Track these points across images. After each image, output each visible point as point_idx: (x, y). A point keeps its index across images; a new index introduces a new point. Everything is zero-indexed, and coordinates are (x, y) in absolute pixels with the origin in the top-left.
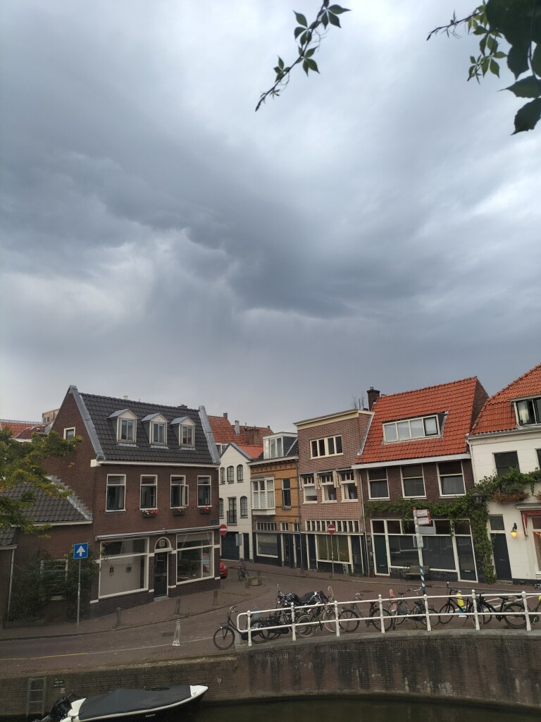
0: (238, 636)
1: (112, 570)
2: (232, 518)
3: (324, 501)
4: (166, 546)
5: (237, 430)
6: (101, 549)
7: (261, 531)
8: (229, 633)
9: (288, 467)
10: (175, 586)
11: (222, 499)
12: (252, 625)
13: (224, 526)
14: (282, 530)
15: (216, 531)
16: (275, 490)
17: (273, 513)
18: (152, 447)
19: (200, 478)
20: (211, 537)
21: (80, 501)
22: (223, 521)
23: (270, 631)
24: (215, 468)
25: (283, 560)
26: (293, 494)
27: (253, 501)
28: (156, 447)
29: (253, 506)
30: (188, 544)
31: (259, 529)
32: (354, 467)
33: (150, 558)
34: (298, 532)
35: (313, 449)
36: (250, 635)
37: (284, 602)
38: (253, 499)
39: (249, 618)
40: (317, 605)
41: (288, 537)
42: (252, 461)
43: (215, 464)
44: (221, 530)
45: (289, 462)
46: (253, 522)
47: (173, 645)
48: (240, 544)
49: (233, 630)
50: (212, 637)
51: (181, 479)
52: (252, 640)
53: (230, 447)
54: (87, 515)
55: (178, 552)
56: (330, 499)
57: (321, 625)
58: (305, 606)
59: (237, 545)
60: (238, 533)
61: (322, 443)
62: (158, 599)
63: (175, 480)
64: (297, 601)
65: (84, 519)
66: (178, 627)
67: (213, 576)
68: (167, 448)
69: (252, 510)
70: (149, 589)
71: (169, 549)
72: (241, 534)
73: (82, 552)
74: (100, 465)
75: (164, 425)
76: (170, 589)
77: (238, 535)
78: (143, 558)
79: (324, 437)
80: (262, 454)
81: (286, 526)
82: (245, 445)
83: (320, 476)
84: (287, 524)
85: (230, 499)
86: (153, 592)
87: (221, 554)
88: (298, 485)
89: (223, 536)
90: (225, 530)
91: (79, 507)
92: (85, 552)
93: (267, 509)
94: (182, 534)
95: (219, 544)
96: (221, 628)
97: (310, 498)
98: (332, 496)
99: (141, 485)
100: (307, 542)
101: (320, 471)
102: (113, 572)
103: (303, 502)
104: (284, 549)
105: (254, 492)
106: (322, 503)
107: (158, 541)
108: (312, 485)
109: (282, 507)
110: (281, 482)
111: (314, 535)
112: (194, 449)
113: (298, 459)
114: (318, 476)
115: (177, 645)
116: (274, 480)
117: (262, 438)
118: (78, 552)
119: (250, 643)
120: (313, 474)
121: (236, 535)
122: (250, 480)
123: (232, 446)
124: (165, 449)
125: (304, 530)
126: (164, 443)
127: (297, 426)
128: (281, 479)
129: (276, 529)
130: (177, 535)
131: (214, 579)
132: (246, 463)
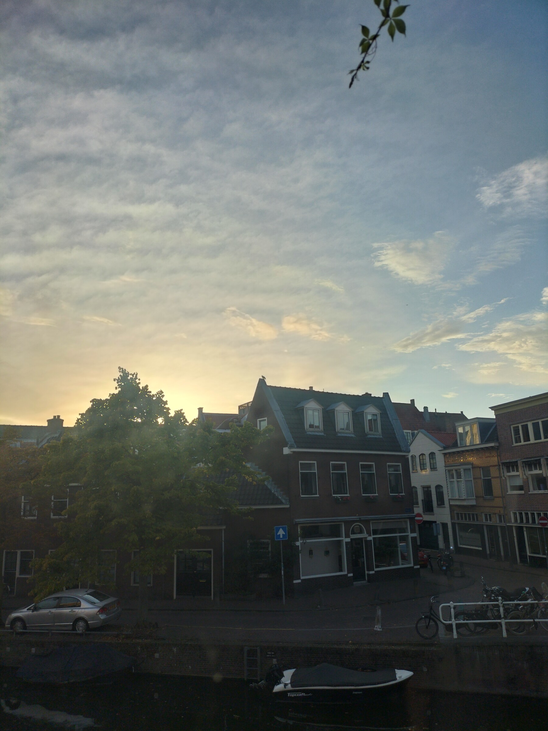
0: (441, 627)
1: (311, 552)
2: (428, 508)
3: (532, 492)
4: (361, 532)
5: (427, 418)
6: (300, 532)
7: (460, 521)
8: (432, 623)
9: (488, 454)
10: (373, 572)
11: (415, 487)
12: (456, 617)
13: (419, 515)
14: (484, 521)
15: (412, 519)
16: (474, 479)
17: (474, 503)
18: (339, 435)
19: (390, 466)
20: (407, 525)
21: (276, 486)
22: (418, 509)
23: (476, 625)
24: (404, 456)
25: (488, 552)
26: (496, 484)
27: (449, 490)
28: (343, 435)
29: (450, 495)
30: (384, 531)
31: (458, 519)
33: (347, 543)
34: (503, 524)
35: (515, 435)
36: (454, 627)
37: (491, 596)
38: (449, 487)
39: (452, 610)
40: (529, 601)
41: (492, 529)
42: (445, 448)
43: (404, 452)
44: (417, 518)
45: (487, 449)
46: (451, 512)
47: (375, 629)
48: (438, 534)
49: (436, 620)
50: (415, 626)
51: (371, 466)
52: (457, 632)
53: (420, 434)
54: (284, 499)
55: (374, 538)
56: (540, 489)
57: (535, 623)
58: (516, 602)
59: (435, 534)
60: (435, 522)
61: (525, 428)
62: (357, 583)
63: (364, 467)
64: (506, 597)
65: (281, 503)
66: (379, 612)
67: (412, 565)
68: (353, 436)
69: (449, 499)
70: (348, 573)
71: (364, 535)
72: (439, 524)
73: (283, 534)
74: (292, 453)
75: (348, 413)
76: (368, 575)
77: (436, 525)
78: (340, 542)
79: (527, 421)
80: (457, 441)
81: (489, 517)
82: (436, 432)
83: (525, 464)
84: (490, 515)
85: (423, 487)
86: (352, 576)
87: (419, 543)
88: (500, 473)
89: (419, 525)
90: (421, 518)
91: (277, 492)
92: (284, 534)
93: (466, 498)
94: (377, 521)
95: (416, 533)
96: (423, 617)
97: (514, 488)
98: (541, 486)
99: (331, 472)
100: (515, 535)
101: (524, 459)
102: (312, 554)
103: (507, 492)
104: (488, 541)
105: (450, 481)
106: (529, 493)
107: (352, 527)
108: (518, 473)
109: (483, 497)
110: (480, 471)
111: (522, 527)
112: (381, 437)
113: (498, 446)
114: (523, 464)
115: (379, 630)
116: (471, 469)
117: (455, 425)
118: (278, 534)
119: (455, 635)
120: (517, 462)
121: (434, 524)
122: (444, 468)
123: (422, 433)
124: (352, 437)
125: (510, 522)
126: (350, 431)
127: (494, 411)
128: (480, 467)
129: (477, 520)
130: (371, 522)
131: (413, 567)
132: (438, 450)
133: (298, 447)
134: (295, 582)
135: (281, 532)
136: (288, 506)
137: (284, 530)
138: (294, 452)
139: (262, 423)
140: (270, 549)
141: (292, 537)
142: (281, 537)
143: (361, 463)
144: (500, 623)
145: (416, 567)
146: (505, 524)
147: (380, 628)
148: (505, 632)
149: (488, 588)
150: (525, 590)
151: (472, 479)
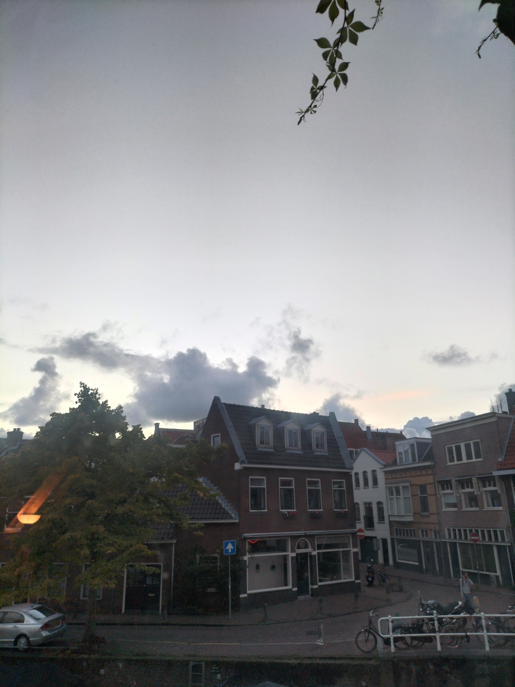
0: (380, 641)
1: (258, 567)
2: (370, 524)
3: (464, 509)
4: (306, 547)
5: (370, 437)
6: (247, 547)
7: (398, 537)
8: (371, 637)
9: (424, 473)
10: (315, 587)
11: (358, 504)
12: (394, 630)
13: (361, 531)
14: (421, 536)
15: (354, 534)
16: (412, 496)
17: (411, 519)
18: (288, 451)
19: (335, 483)
20: (349, 540)
21: (227, 500)
22: (360, 525)
23: (413, 638)
24: (348, 473)
25: (424, 567)
26: (431, 501)
27: (389, 506)
28: (292, 451)
29: (390, 511)
30: (328, 546)
31: (397, 534)
32: (496, 473)
33: (292, 558)
34: (438, 540)
35: (449, 455)
36: (392, 641)
37: (426, 610)
38: (389, 504)
39: (390, 623)
40: (462, 615)
41: (428, 544)
42: (385, 466)
43: (348, 469)
44: (359, 534)
45: (424, 468)
46: (390, 528)
47: (317, 643)
48: (379, 549)
49: (375, 633)
50: (355, 639)
51: (316, 483)
52: (395, 646)
53: (363, 452)
54: (234, 514)
55: (318, 553)
56: (471, 506)
57: (467, 637)
58: (449, 616)
59: (375, 549)
60: (376, 537)
61: (458, 449)
62: (301, 598)
63: (310, 483)
64: (441, 610)
65: (231, 518)
66: (322, 627)
67: (353, 579)
68: (301, 452)
69: (389, 516)
70: (293, 587)
71: (309, 550)
72: (379, 539)
73: (231, 549)
74: (243, 469)
75: (297, 430)
76: (312, 589)
77: (376, 540)
78: (285, 558)
79: (460, 442)
80: (396, 460)
81: (425, 532)
82: (378, 450)
83: (458, 482)
84: (426, 531)
85: (365, 504)
86: (296, 591)
87: (360, 558)
88: (435, 491)
89: (361, 540)
90: (362, 534)
91: (227, 506)
92: (233, 548)
93: (404, 514)
94: (320, 536)
95: (357, 548)
96: (363, 630)
97: (449, 505)
98: (473, 503)
99: (280, 487)
100: (449, 550)
101: (458, 477)
102: (259, 568)
103: (442, 509)
104: (425, 556)
105: (390, 498)
106: (462, 510)
107: (298, 541)
108: (451, 491)
109: (420, 514)
110: (417, 488)
111: (455, 543)
112: (327, 454)
113: (433, 465)
114: (456, 482)
115: (320, 644)
116: (409, 486)
117: (395, 444)
118: (227, 548)
119: (393, 649)
120: (451, 480)
121: (374, 540)
122: (384, 486)
123: (365, 451)
124: (300, 454)
125: (445, 538)
126: (298, 448)
127: (430, 432)
128: (417, 485)
129: (415, 536)
130: (316, 537)
131: (354, 582)
132: (380, 468)
133: (249, 463)
134: (242, 596)
135: (230, 547)
136: (238, 521)
137: (233, 544)
138: (245, 468)
139: (216, 439)
140: (218, 564)
141: (239, 551)
142: (230, 551)
143: (308, 479)
144: (435, 637)
145: (357, 581)
146: (439, 539)
147: (322, 643)
148: (440, 646)
149: (424, 602)
150: (458, 604)
151: (410, 496)
